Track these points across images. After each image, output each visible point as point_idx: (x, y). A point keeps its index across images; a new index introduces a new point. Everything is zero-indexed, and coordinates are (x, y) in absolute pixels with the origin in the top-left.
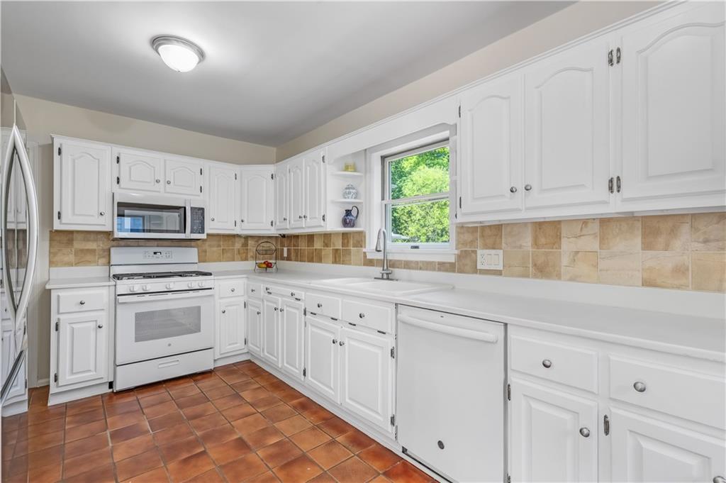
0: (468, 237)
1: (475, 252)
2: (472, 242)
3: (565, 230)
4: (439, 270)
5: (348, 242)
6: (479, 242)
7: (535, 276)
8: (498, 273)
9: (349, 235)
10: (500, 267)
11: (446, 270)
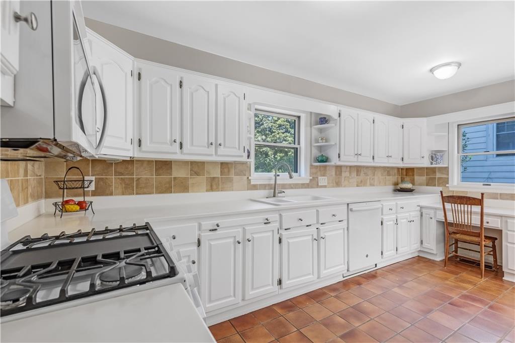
0: (314, 170)
1: (318, 178)
2: (316, 173)
3: (343, 169)
4: (302, 188)
5: (229, 171)
6: (319, 173)
7: (336, 187)
8: (325, 187)
9: (230, 166)
10: (326, 184)
11: (305, 188)
